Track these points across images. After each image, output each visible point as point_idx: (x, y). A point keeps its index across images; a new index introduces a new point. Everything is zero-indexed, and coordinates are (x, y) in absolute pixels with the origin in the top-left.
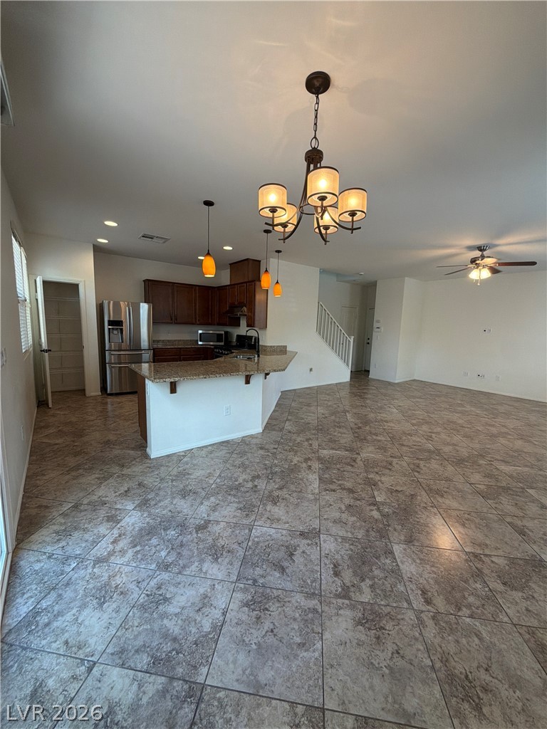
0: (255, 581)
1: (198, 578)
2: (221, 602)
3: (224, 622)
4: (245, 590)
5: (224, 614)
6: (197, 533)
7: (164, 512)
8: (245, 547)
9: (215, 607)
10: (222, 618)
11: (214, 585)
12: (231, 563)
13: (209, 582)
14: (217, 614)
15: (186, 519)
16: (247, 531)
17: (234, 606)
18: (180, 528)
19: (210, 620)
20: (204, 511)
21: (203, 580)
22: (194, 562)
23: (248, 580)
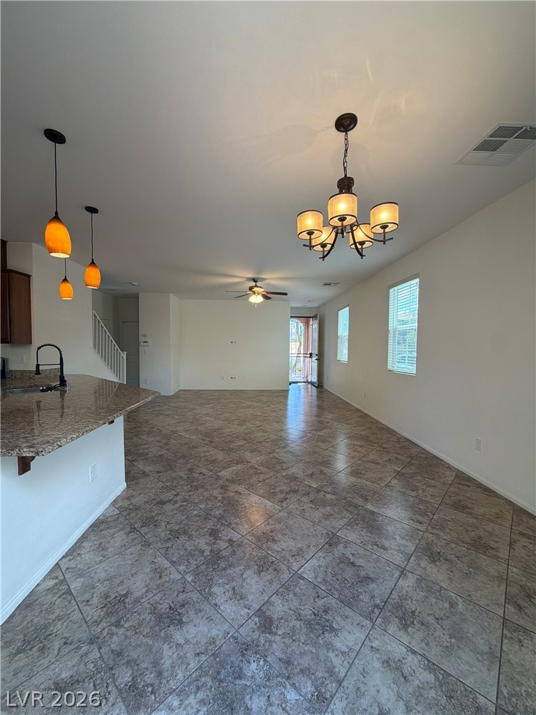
0: (377, 606)
1: (356, 661)
2: (398, 650)
3: (423, 656)
4: (386, 621)
5: (414, 652)
6: (276, 634)
7: (193, 665)
8: (325, 594)
9: (404, 658)
10: (419, 657)
11: (372, 647)
12: (346, 617)
13: (366, 651)
14: (412, 660)
15: (235, 638)
16: (301, 581)
17: (406, 640)
18: (249, 653)
19: (420, 670)
20: (234, 608)
21: (360, 656)
22: (328, 657)
23: (373, 611)
